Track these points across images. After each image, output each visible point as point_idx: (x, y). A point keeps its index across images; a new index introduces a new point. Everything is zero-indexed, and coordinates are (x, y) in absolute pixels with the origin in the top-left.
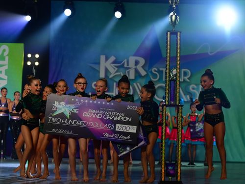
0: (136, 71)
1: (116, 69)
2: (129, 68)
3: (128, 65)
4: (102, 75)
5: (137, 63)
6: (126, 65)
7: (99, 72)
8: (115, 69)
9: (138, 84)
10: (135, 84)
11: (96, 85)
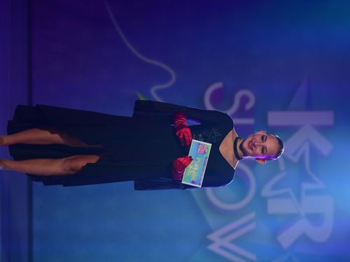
0: (291, 219)
1: (295, 159)
2: (299, 197)
3: (309, 193)
4: (275, 118)
5: (315, 219)
6: (306, 186)
7: (285, 108)
8: (295, 154)
9: (252, 226)
10: (252, 215)
11: (245, 100)
